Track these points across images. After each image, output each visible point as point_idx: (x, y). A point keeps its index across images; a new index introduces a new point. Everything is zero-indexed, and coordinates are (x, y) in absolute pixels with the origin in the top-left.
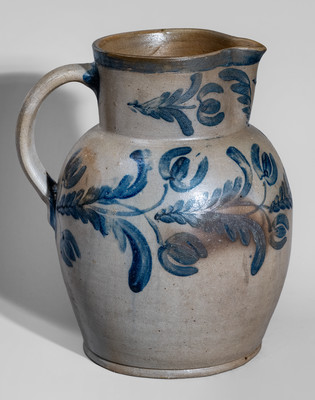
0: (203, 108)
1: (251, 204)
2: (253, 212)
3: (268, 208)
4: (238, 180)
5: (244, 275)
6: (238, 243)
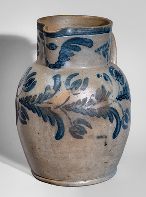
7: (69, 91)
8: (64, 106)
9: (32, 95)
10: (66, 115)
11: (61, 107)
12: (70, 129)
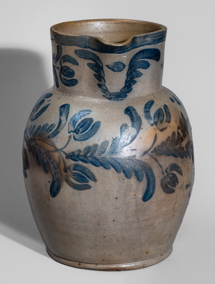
0: (62, 70)
1: (53, 145)
3: (66, 154)
4: (52, 125)
5: (46, 193)
6: (42, 167)
7: (155, 126)
8: (152, 150)
9: (100, 143)
10: (157, 161)
11: (149, 152)
12: (162, 181)
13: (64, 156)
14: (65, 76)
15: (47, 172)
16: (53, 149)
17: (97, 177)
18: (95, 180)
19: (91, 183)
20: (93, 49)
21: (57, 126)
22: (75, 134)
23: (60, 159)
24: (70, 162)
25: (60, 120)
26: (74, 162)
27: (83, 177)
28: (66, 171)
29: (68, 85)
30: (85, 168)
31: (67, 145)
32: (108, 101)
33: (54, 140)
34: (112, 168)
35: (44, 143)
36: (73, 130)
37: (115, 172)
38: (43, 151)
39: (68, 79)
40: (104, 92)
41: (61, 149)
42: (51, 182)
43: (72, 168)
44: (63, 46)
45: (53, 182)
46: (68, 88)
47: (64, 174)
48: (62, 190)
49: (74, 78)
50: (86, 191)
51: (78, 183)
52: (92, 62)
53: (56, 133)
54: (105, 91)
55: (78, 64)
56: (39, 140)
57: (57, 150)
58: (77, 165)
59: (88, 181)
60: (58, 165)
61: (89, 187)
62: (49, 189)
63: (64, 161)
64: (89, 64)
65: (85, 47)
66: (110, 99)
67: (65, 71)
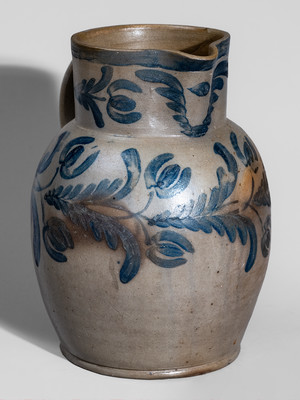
0: (112, 102)
1: (124, 209)
2: (124, 218)
3: (148, 219)
4: (117, 182)
5: (111, 279)
6: (103, 243)
7: (249, 167)
8: (253, 199)
10: (258, 214)
11: (251, 203)
12: (262, 241)
13: (145, 222)
14: (119, 109)
15: (114, 248)
16: (125, 214)
17: (195, 247)
18: (192, 250)
19: (186, 255)
20: (166, 68)
21: (125, 181)
22: (158, 189)
23: (137, 227)
24: (156, 230)
25: (129, 172)
26: (161, 229)
27: (176, 248)
28: (148, 243)
29: (124, 122)
30: (178, 235)
31: (147, 206)
32: (188, 138)
33: (125, 201)
34: (214, 230)
35: (105, 208)
36: (153, 183)
37: (218, 235)
38: (106, 219)
39: (124, 113)
40: (183, 127)
41: (138, 214)
42: (122, 262)
43: (158, 238)
44: (115, 68)
45: (126, 263)
46: (125, 126)
47: (146, 248)
48: (141, 271)
49: (135, 110)
50: (180, 267)
51: (168, 258)
52: (163, 86)
53: (127, 190)
54: (186, 125)
55: (140, 91)
56: (94, 204)
57: (131, 215)
58: (166, 233)
59: (182, 254)
60: (136, 236)
61: (183, 261)
62: (117, 272)
63: (144, 229)
64: (157, 90)
65: (153, 66)
66: (189, 135)
67: (118, 102)
